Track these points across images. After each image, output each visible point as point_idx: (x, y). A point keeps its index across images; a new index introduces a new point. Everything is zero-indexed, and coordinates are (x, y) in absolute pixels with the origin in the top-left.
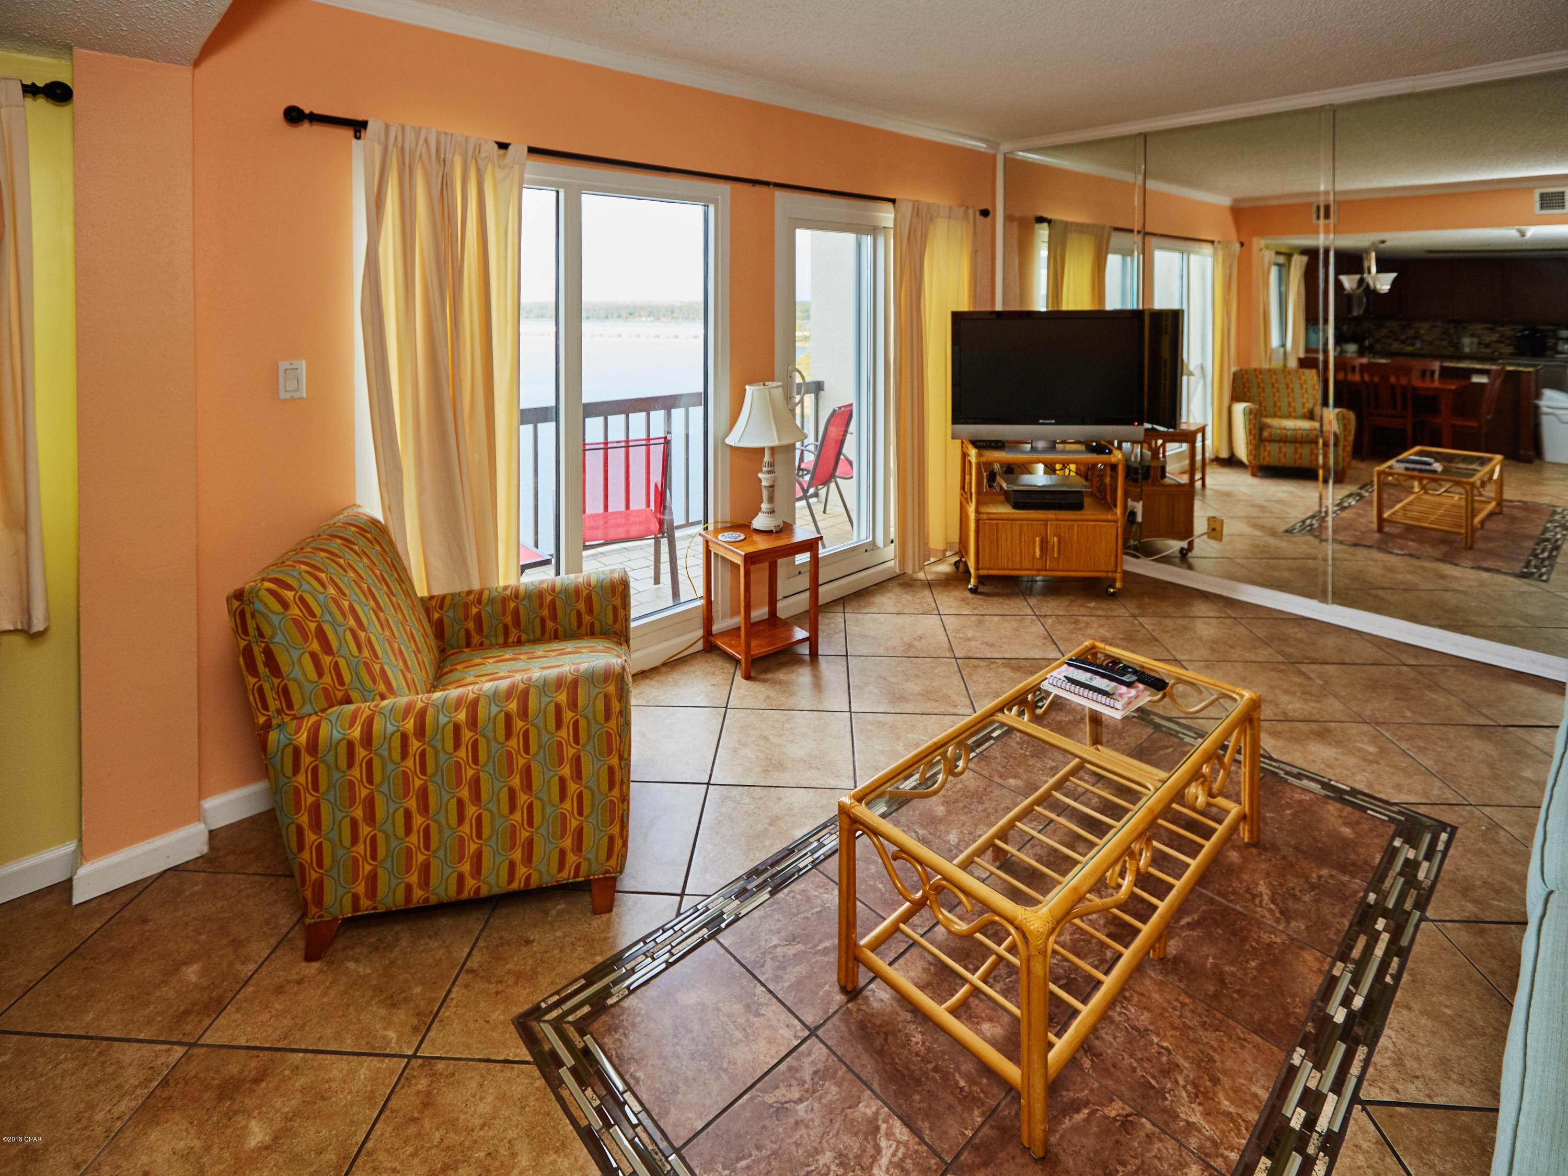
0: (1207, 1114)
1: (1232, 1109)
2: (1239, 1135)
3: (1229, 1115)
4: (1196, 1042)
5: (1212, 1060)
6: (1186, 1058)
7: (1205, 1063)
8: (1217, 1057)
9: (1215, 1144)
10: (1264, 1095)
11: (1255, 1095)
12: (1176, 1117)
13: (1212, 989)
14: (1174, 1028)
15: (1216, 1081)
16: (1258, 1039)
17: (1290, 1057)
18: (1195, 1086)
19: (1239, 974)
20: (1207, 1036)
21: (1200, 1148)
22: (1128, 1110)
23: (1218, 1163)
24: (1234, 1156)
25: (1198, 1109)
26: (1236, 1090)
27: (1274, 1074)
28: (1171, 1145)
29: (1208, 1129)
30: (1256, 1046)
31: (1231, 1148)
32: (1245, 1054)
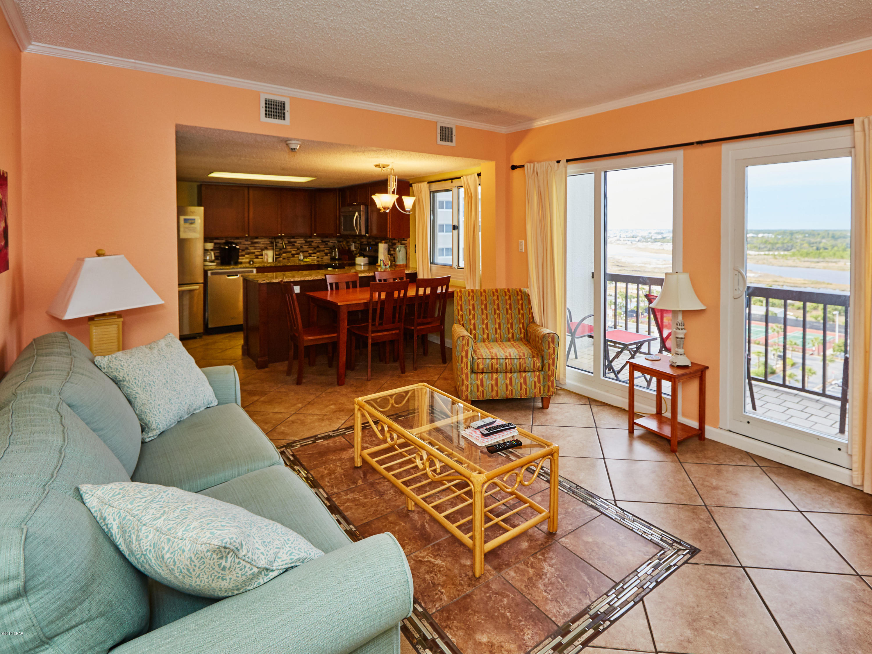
0: (348, 499)
1: (346, 505)
2: (338, 503)
3: (345, 503)
4: (372, 506)
5: (363, 507)
6: (367, 502)
7: (364, 505)
8: (364, 509)
9: (339, 497)
10: (346, 514)
11: (347, 512)
12: (351, 493)
13: (390, 519)
14: (379, 503)
15: (356, 505)
16: (364, 522)
17: (354, 526)
18: (357, 500)
19: (394, 530)
20: (372, 510)
21: (340, 494)
22: (358, 485)
23: (334, 496)
24: (334, 499)
25: (351, 498)
26: (351, 508)
27: (351, 519)
28: (345, 489)
29: (344, 497)
30: (362, 520)
31: (336, 500)
32: (361, 516)
